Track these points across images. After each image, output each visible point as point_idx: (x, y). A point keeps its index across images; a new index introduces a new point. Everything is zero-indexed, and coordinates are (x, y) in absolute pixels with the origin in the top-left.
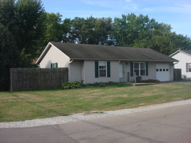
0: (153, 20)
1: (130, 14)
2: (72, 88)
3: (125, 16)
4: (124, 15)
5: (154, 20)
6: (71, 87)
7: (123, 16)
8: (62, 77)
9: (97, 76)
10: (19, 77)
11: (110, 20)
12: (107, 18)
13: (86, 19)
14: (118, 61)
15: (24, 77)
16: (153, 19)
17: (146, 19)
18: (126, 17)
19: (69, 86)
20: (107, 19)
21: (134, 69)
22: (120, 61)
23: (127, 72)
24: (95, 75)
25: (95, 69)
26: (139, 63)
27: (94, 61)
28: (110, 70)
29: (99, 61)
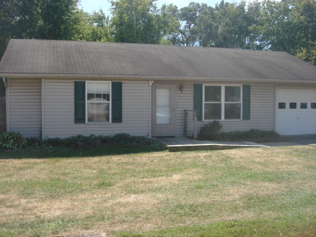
14: (149, 81)
21: (204, 103)
22: (153, 82)
23: (184, 109)
24: (73, 117)
25: (73, 101)
26: (220, 87)
27: (73, 81)
28: (121, 104)
29: (87, 82)
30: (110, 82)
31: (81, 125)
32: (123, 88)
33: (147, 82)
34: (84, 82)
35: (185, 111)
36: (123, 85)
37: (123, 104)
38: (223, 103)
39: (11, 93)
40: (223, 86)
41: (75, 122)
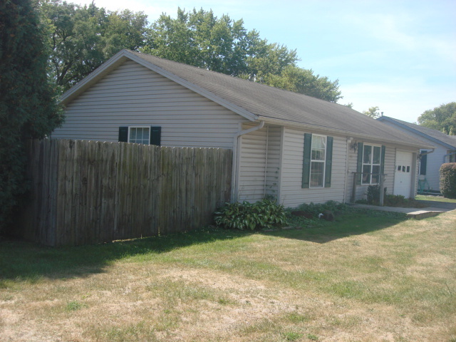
0: (254, 35)
1: (198, 10)
3: (185, 14)
4: (182, 10)
5: (257, 35)
7: (181, 14)
8: (215, 182)
9: (305, 184)
10: (85, 181)
11: (142, 20)
12: (135, 13)
14: (348, 137)
15: (105, 182)
16: (253, 32)
17: (238, 29)
18: (186, 16)
19: (256, 220)
20: (133, 16)
21: (363, 164)
23: (352, 171)
24: (301, 180)
25: (302, 158)
26: (371, 147)
27: (303, 133)
28: (331, 164)
29: (313, 134)
30: (326, 136)
31: (306, 191)
32: (333, 145)
33: (346, 139)
34: (311, 135)
35: (353, 173)
36: (334, 141)
37: (333, 164)
38: (372, 165)
39: (243, 143)
40: (373, 145)
41: (302, 187)
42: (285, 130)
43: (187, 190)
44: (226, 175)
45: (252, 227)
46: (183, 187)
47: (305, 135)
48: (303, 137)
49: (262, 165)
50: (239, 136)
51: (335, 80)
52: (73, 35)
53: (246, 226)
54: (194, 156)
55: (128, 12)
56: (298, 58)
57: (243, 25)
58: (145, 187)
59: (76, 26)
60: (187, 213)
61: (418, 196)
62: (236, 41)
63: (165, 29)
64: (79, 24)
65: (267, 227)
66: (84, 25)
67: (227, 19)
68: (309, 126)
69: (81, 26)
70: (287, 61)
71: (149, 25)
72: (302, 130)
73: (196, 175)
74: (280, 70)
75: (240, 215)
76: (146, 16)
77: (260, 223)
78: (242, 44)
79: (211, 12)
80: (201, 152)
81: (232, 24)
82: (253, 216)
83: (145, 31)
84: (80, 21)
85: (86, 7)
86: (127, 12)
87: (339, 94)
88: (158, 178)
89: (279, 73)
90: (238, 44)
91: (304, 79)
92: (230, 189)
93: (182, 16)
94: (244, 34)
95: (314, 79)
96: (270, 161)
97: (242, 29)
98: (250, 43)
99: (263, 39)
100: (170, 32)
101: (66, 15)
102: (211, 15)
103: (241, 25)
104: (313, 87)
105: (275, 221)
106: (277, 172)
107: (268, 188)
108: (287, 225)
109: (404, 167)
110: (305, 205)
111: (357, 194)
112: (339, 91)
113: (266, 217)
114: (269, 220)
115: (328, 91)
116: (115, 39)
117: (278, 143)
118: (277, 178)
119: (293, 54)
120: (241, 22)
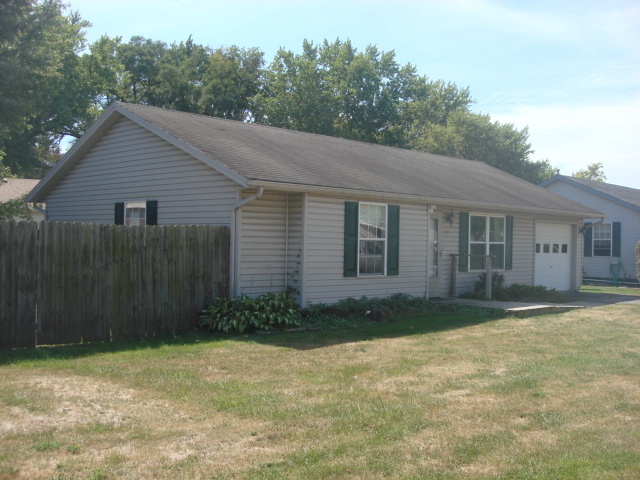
0: (409, 70)
1: (332, 41)
2: (259, 329)
3: (313, 47)
4: (310, 42)
5: (414, 70)
6: (256, 324)
7: (307, 47)
9: (349, 270)
11: (256, 59)
12: (246, 50)
13: (170, 47)
14: (428, 205)
15: (22, 271)
16: (409, 66)
17: (388, 65)
18: (315, 50)
19: (248, 319)
20: (245, 54)
21: (470, 242)
22: (435, 207)
23: (449, 253)
24: (342, 265)
25: (342, 236)
26: (485, 218)
27: (343, 201)
28: (398, 243)
29: (360, 203)
30: (386, 205)
31: (351, 280)
32: (401, 216)
33: (425, 208)
34: (357, 204)
35: (450, 255)
36: (401, 211)
37: (401, 243)
38: (488, 243)
39: (243, 218)
40: (488, 216)
41: (345, 275)
42: (307, 198)
43: (154, 282)
44: (220, 261)
45: (242, 329)
46: (149, 277)
47: (346, 203)
48: (343, 207)
49: (282, 247)
50: (237, 208)
51: (523, 128)
52: (158, 84)
53: (233, 327)
54: (165, 236)
55: (236, 49)
56: (472, 99)
57: (395, 59)
58: (85, 277)
59: (161, 71)
60: (155, 311)
61: (583, 287)
62: (385, 80)
63: (285, 69)
64: (164, 68)
65: (264, 329)
66: (171, 70)
67: (373, 52)
68: (355, 192)
69: (166, 71)
70: (457, 104)
71: (267, 65)
72: (341, 197)
73: (170, 261)
74: (445, 117)
75: (227, 314)
76: (262, 54)
77: (253, 324)
78: (393, 84)
79: (349, 42)
80: (177, 231)
81: (379, 58)
82: (244, 314)
83: (261, 73)
84: (167, 65)
85: (182, 45)
86: (234, 50)
87: (528, 147)
88: (107, 265)
89: (443, 122)
90: (388, 84)
91: (476, 127)
92: (228, 280)
93: (309, 50)
94: (396, 70)
95: (491, 128)
96: (291, 240)
97: (394, 64)
98: (405, 83)
99: (422, 76)
100: (292, 73)
101: (148, 57)
102: (348, 46)
103: (391, 58)
104: (490, 138)
105: (276, 320)
106: (299, 256)
107: (290, 277)
108: (294, 326)
109: (556, 246)
110: (350, 300)
111: (457, 285)
112: (527, 143)
113: (264, 315)
114: (268, 319)
115: (511, 144)
116: (214, 86)
117: (298, 216)
118: (299, 263)
119: (465, 94)
120: (391, 54)
